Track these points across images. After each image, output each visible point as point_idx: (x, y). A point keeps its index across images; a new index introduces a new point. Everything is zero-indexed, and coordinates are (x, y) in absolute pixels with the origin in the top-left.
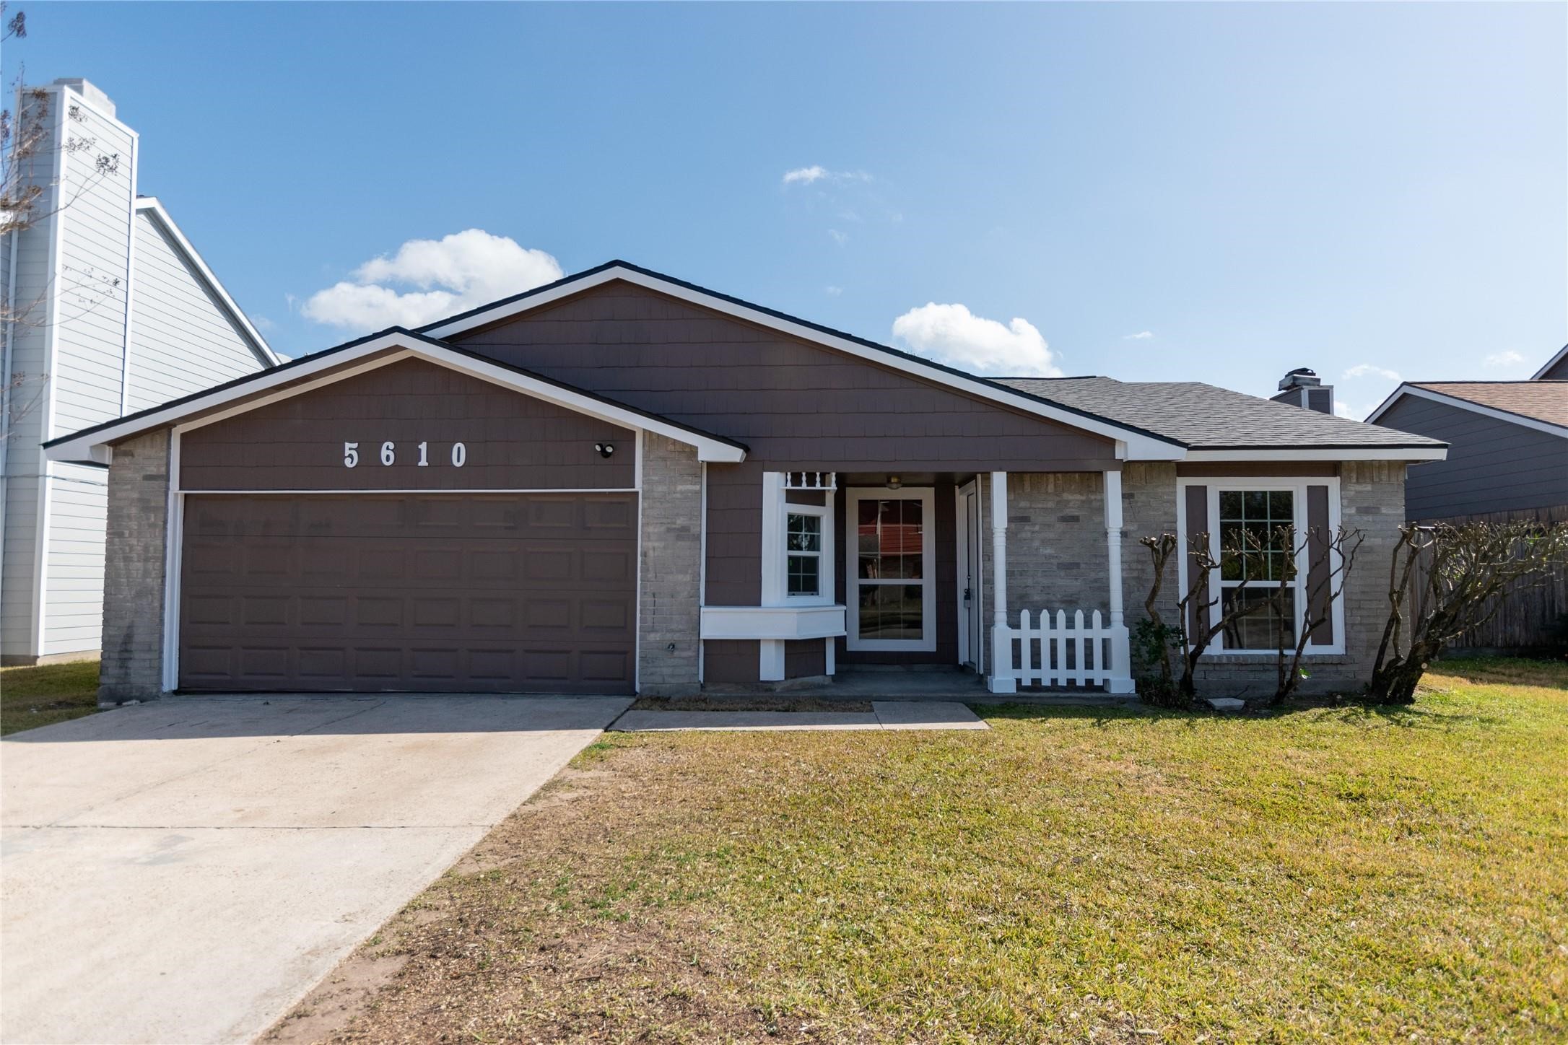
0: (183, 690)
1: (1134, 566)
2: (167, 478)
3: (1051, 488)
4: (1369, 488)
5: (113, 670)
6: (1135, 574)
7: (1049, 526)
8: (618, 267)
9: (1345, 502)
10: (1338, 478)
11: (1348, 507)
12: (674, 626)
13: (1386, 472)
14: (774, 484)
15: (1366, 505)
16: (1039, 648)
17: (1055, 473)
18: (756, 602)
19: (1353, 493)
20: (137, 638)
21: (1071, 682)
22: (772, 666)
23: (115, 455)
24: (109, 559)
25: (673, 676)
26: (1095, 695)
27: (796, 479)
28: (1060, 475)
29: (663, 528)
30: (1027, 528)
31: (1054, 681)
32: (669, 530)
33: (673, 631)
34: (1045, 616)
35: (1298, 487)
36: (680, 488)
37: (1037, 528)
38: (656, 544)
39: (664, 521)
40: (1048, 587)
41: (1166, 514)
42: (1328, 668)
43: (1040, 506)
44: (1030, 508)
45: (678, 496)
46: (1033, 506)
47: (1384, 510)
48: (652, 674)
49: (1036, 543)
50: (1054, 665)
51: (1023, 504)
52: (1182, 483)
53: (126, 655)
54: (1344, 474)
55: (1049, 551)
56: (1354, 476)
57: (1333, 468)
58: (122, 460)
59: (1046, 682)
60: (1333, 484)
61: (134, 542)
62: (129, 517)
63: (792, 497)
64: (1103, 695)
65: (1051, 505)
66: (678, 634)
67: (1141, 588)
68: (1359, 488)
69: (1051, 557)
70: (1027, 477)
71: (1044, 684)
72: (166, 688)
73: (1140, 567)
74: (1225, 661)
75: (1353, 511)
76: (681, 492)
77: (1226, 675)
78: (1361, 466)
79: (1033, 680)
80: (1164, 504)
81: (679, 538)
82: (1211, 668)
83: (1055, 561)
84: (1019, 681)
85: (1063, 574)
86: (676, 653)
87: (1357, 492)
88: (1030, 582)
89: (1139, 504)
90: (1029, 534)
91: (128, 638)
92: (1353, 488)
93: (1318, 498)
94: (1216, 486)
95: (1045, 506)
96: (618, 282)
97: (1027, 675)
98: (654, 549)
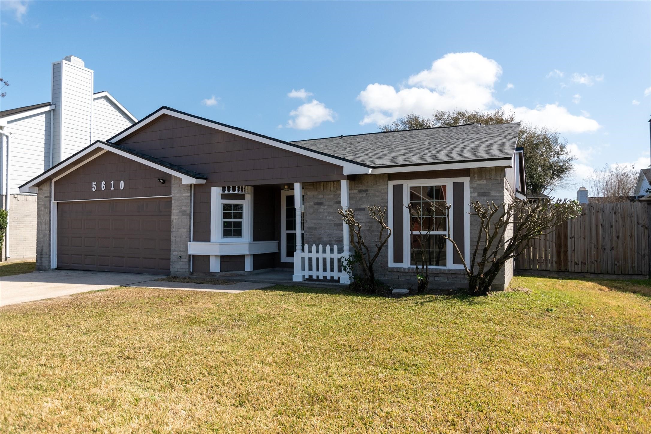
0: (58, 269)
1: (367, 224)
2: (51, 197)
3: (332, 189)
4: (484, 182)
5: (39, 261)
6: (368, 228)
7: (331, 206)
8: (164, 109)
9: (472, 190)
10: (469, 177)
11: (473, 192)
12: (181, 249)
13: (494, 173)
14: (216, 192)
15: (483, 191)
16: (326, 262)
17: (334, 181)
18: (209, 240)
19: (476, 185)
20: (44, 251)
21: (325, 277)
22: (215, 266)
23: (38, 190)
24: (38, 224)
25: (180, 269)
26: (334, 284)
27: (224, 190)
28: (335, 182)
29: (178, 211)
30: (322, 207)
31: (318, 277)
32: (180, 212)
33: (181, 251)
34: (328, 247)
35: (448, 183)
36: (184, 195)
37: (326, 207)
38: (176, 217)
39: (178, 208)
40: (330, 234)
41: (382, 199)
42: (460, 276)
43: (327, 197)
44: (324, 198)
45: (183, 198)
46: (325, 197)
47: (493, 194)
48: (174, 268)
49: (326, 214)
50: (318, 270)
51: (320, 196)
52: (391, 184)
53: (41, 256)
54: (471, 175)
55: (330, 218)
56: (476, 176)
57: (465, 173)
58: (41, 192)
59: (314, 277)
60: (466, 181)
61: (43, 219)
62: (42, 210)
63: (224, 197)
64: (338, 284)
65: (332, 196)
66: (182, 253)
67: (370, 235)
68: (479, 182)
69: (331, 220)
70: (322, 184)
71: (313, 278)
72: (52, 267)
73: (370, 225)
74: (407, 271)
75: (476, 194)
76: (184, 197)
77: (408, 278)
78: (481, 170)
79: (324, 277)
80: (382, 194)
81: (183, 215)
82: (402, 274)
83: (333, 222)
84: (304, 276)
85: (336, 228)
86: (182, 260)
87: (478, 184)
88: (322, 232)
89: (371, 194)
90: (323, 210)
91: (42, 250)
92: (475, 183)
93: (458, 188)
94: (407, 185)
95: (329, 197)
96: (164, 115)
97: (307, 274)
98: (175, 219)
